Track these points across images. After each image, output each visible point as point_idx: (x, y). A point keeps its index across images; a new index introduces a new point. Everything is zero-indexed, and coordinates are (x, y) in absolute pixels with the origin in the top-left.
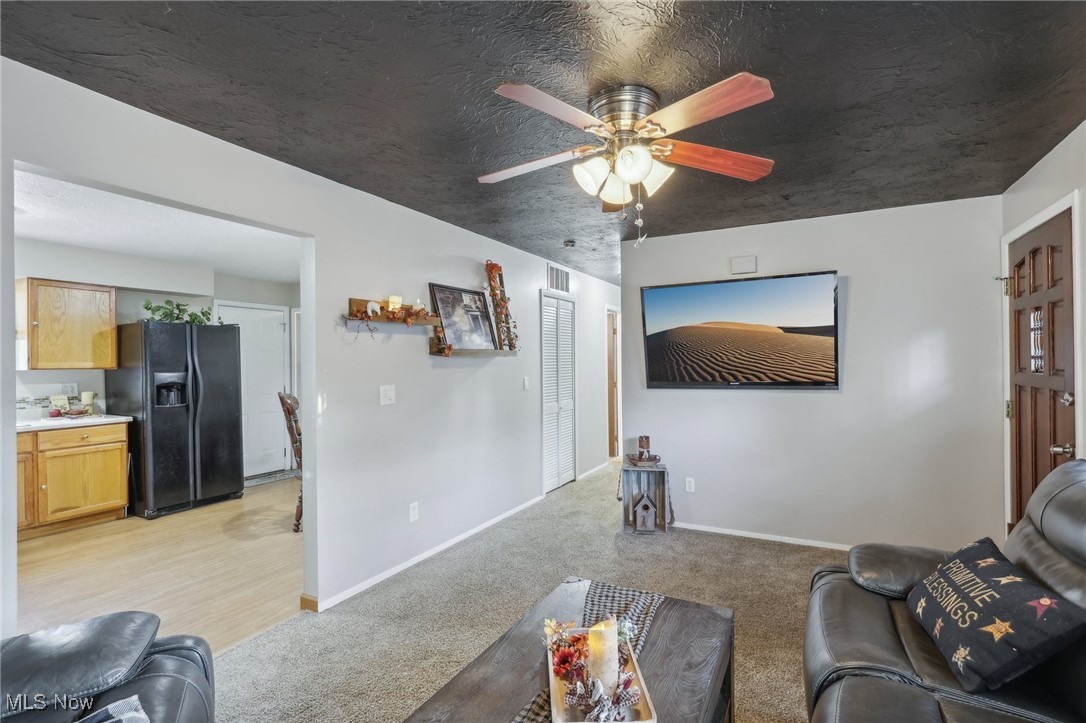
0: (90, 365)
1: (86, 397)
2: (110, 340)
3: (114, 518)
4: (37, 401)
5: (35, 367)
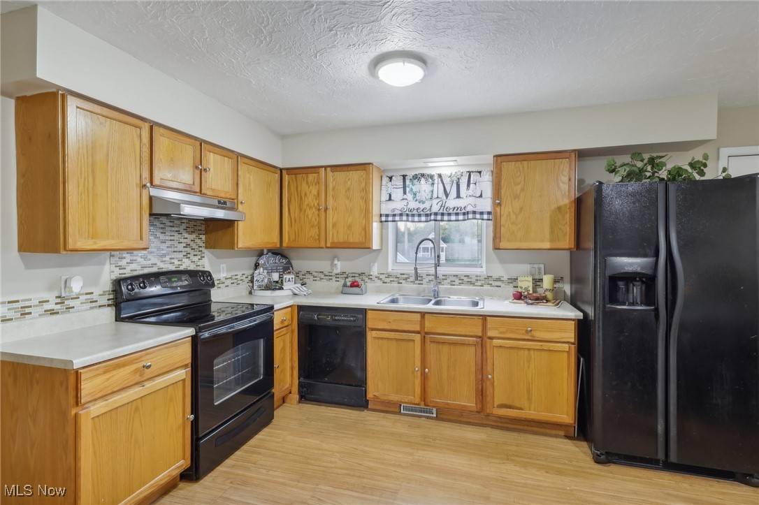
0: (547, 245)
1: (547, 281)
2: (567, 216)
3: (562, 433)
4: (510, 281)
5: (498, 247)
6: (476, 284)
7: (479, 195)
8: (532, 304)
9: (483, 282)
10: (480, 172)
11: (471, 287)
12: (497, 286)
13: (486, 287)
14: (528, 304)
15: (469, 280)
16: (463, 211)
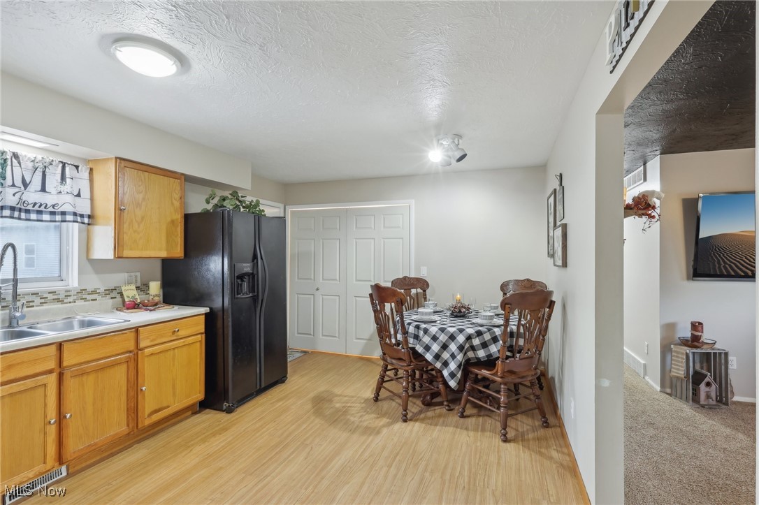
0: (164, 254)
1: (154, 287)
2: (179, 229)
3: (190, 413)
4: (107, 292)
5: (121, 256)
6: (65, 301)
7: (76, 193)
8: (154, 310)
9: (75, 297)
10: (77, 167)
11: (59, 306)
12: (92, 300)
13: (81, 303)
14: (151, 310)
15: (56, 297)
16: (51, 209)
